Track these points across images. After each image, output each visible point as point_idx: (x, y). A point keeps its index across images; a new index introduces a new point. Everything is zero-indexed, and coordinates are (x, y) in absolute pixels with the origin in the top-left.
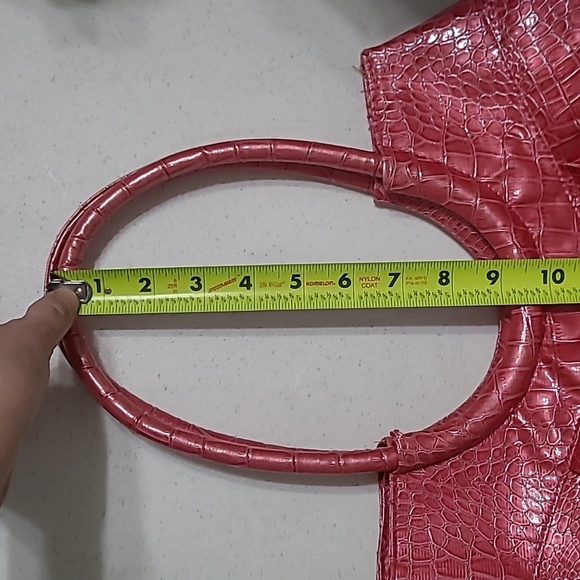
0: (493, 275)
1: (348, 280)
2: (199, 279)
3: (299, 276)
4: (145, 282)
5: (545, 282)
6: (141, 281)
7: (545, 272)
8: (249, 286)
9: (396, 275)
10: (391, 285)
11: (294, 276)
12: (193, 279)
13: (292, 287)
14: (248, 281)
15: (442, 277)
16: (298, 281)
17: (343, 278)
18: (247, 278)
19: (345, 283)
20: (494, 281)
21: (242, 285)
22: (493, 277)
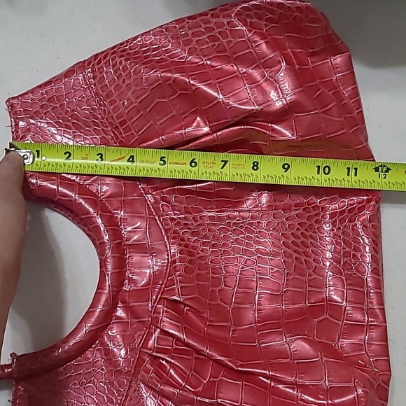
0: (286, 166)
1: (196, 163)
2: (102, 155)
3: (165, 158)
4: (68, 154)
5: (318, 173)
6: (65, 153)
7: (318, 167)
8: (133, 161)
9: (226, 162)
10: (222, 168)
11: (162, 158)
12: (98, 155)
13: (160, 164)
14: (133, 159)
15: (254, 166)
16: (164, 161)
17: (193, 161)
18: (132, 157)
19: (193, 164)
20: (287, 170)
21: (128, 161)
22: (286, 167)
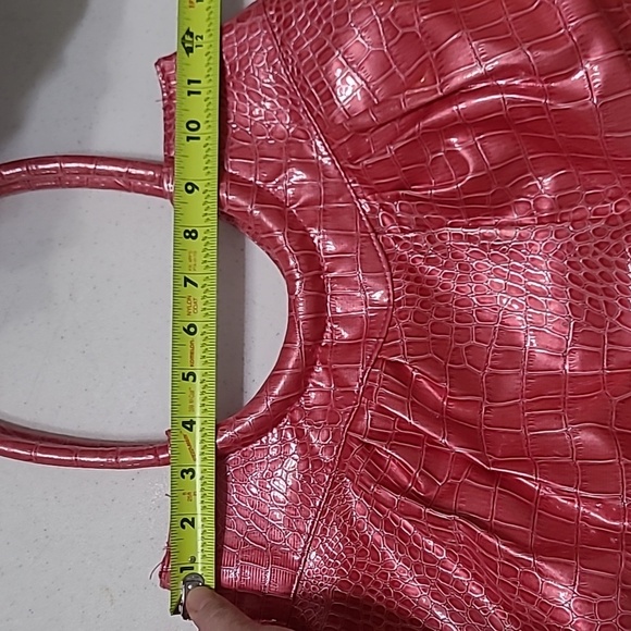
0: (190, 188)
1: (190, 326)
2: (184, 471)
3: (183, 374)
4: (185, 523)
5: (198, 138)
6: (183, 527)
7: (189, 138)
8: (192, 423)
9: (186, 280)
10: (196, 285)
11: (184, 379)
12: (183, 477)
13: (194, 381)
14: (187, 423)
15: (190, 236)
16: (189, 374)
17: (187, 331)
18: (184, 424)
19: (192, 330)
20: (194, 187)
21: (191, 429)
22: (191, 188)
